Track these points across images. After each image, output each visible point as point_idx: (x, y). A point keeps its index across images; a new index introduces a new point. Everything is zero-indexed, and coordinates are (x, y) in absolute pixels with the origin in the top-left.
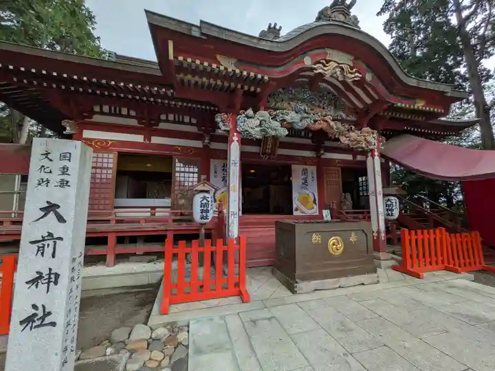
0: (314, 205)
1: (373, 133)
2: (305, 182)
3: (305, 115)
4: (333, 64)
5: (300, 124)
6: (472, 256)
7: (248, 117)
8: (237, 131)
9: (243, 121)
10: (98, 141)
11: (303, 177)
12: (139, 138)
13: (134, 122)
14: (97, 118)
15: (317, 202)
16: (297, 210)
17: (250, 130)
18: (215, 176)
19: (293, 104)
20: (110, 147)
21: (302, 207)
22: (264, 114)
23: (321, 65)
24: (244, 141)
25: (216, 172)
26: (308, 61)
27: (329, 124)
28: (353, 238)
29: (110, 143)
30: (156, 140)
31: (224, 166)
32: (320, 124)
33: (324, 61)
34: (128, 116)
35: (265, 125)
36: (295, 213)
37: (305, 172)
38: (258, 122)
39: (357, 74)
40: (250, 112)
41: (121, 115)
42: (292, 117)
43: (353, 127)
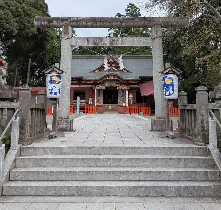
1: (125, 86)
2: (123, 95)
4: (110, 78)
6: (148, 112)
12: (78, 86)
13: (76, 82)
21: (122, 102)
24: (97, 90)
26: (105, 79)
27: (115, 85)
28: (114, 106)
30: (82, 86)
32: (113, 85)
33: (108, 78)
34: (75, 81)
35: (101, 87)
36: (119, 104)
39: (115, 78)
40: (98, 86)
42: (107, 85)
43: (121, 85)
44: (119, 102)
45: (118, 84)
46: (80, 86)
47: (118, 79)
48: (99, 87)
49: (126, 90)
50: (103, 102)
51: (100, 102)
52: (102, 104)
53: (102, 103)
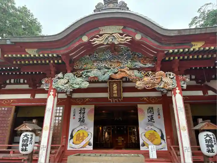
0: (162, 141)
1: (170, 75)
2: (151, 119)
3: (107, 70)
4: (106, 36)
5: (103, 77)
7: (59, 78)
8: (52, 89)
9: (56, 81)
10: (6, 101)
11: (150, 114)
12: (28, 96)
13: (26, 87)
14: (8, 87)
15: (165, 138)
16: (144, 145)
17: (61, 87)
18: (74, 118)
19: (95, 64)
20: (11, 103)
22: (70, 75)
23: (96, 39)
25: (74, 115)
27: (126, 73)
29: (12, 101)
31: (80, 110)
32: (120, 74)
33: (98, 36)
34: (24, 83)
35: (71, 82)
36: (142, 148)
37: (151, 110)
38: (66, 81)
39: (127, 38)
40: (60, 75)
41: (20, 84)
43: (150, 72)
44: (141, 142)
45: (139, 70)
46: (33, 96)
47: (138, 37)
48: (64, 81)
49: (173, 90)
50: (92, 141)
51: (84, 142)
52: (91, 148)
53: (89, 144)
